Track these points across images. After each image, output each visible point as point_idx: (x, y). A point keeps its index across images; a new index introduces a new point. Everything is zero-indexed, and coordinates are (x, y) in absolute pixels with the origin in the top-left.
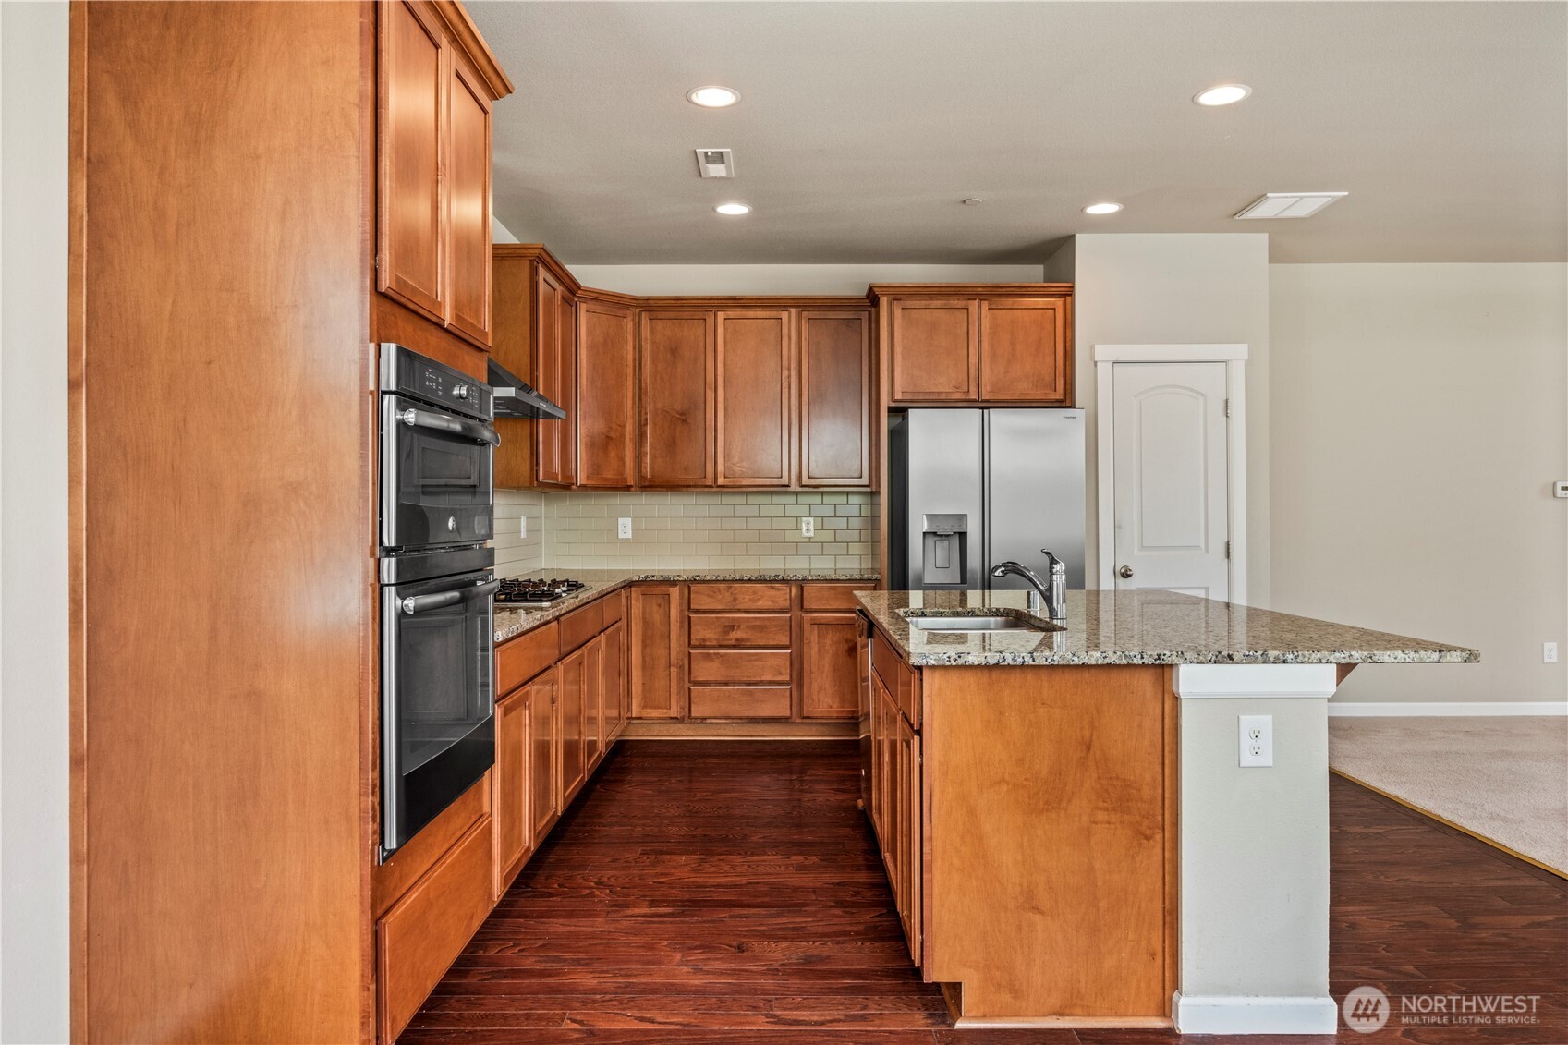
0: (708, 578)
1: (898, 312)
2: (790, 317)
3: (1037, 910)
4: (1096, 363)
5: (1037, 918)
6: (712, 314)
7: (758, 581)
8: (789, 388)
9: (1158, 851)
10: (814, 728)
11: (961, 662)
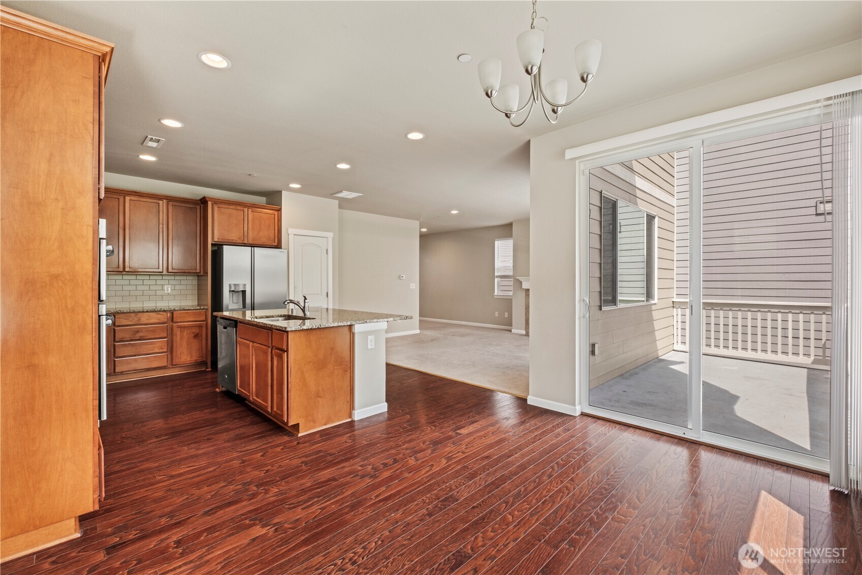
0: (125, 311)
1: (216, 208)
2: (163, 203)
3: (320, 397)
4: (288, 234)
5: (320, 399)
6: (122, 197)
7: (151, 311)
8: (163, 232)
9: (349, 374)
10: (177, 369)
11: (301, 329)
